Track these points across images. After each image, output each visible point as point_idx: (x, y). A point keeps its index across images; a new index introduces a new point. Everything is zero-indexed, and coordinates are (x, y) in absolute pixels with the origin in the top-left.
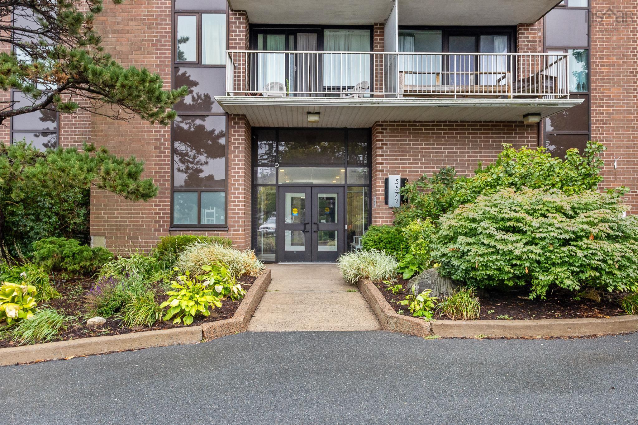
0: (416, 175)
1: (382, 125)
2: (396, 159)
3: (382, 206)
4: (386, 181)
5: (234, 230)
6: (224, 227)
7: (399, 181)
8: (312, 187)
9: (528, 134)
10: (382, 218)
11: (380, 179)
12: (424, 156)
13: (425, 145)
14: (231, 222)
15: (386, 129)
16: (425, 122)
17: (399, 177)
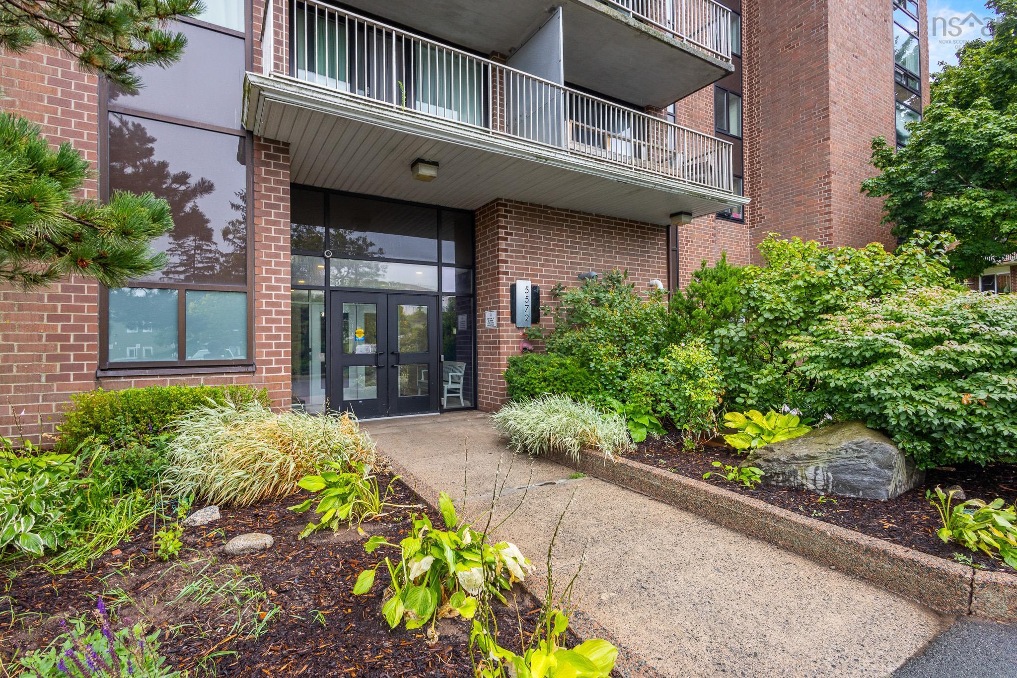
0: (549, 282)
1: (506, 206)
2: (524, 258)
3: (507, 325)
4: (513, 289)
5: (269, 371)
6: (248, 365)
7: (530, 289)
8: (387, 294)
9: (659, 240)
10: (507, 342)
11: (504, 285)
12: (557, 256)
13: (558, 240)
14: (261, 354)
15: (511, 212)
16: (558, 209)
17: (529, 284)
